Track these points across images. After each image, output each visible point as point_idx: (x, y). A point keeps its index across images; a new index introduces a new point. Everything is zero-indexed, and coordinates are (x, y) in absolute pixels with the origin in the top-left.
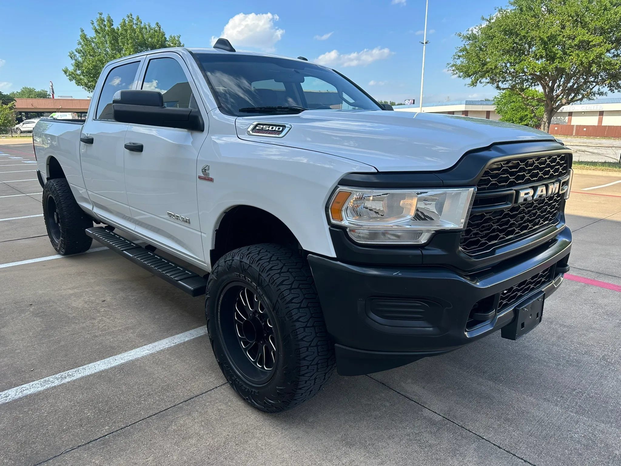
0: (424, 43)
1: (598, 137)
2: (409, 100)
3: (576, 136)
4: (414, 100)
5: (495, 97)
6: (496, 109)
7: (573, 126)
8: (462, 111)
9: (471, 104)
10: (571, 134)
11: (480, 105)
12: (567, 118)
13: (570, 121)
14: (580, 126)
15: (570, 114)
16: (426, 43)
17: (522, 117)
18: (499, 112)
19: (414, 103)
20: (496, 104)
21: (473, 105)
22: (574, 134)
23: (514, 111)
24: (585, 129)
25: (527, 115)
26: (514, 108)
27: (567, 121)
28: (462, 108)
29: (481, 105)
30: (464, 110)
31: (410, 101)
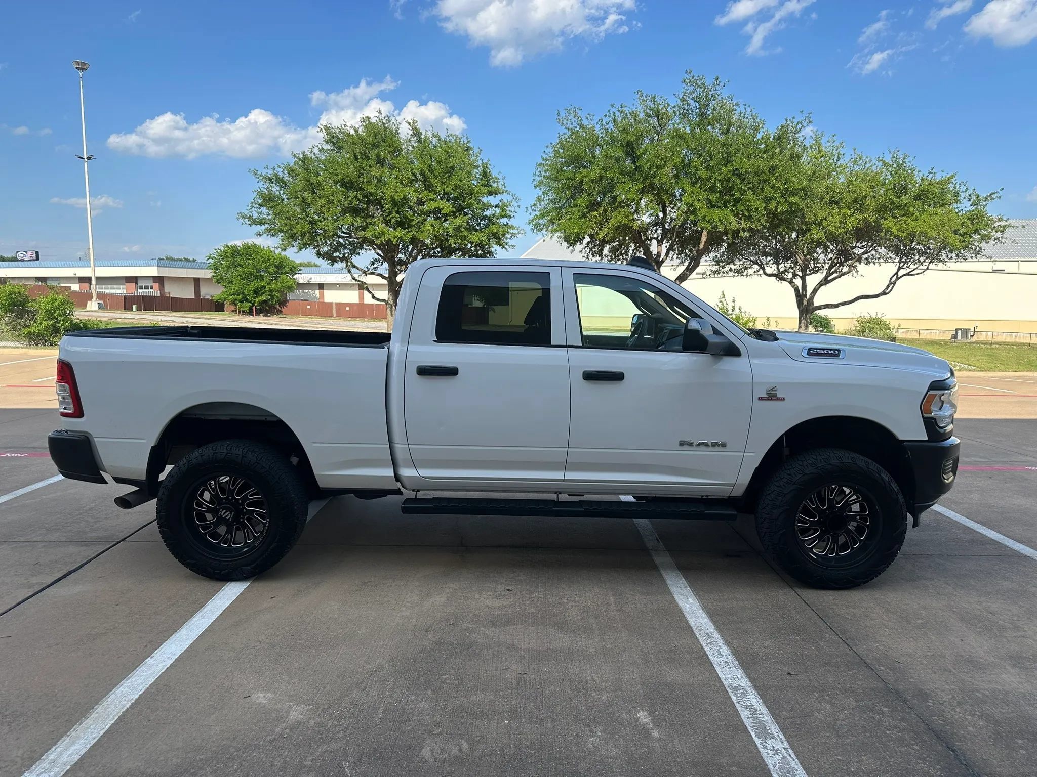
0: (85, 157)
1: (366, 319)
2: (26, 252)
3: (337, 318)
4: (37, 253)
5: (210, 255)
6: (213, 276)
7: (331, 303)
8: (153, 277)
9: (166, 267)
10: (331, 316)
11: (182, 268)
12: (317, 292)
13: (322, 296)
14: (341, 303)
15: (321, 286)
16: (89, 158)
17: (257, 289)
18: (218, 282)
19: (37, 259)
20: (213, 267)
21: (170, 267)
22: (335, 316)
23: (243, 279)
24: (348, 308)
25: (264, 287)
26: (244, 276)
27: (318, 296)
28: (153, 271)
29: (186, 268)
30: (156, 274)
31: (30, 253)
